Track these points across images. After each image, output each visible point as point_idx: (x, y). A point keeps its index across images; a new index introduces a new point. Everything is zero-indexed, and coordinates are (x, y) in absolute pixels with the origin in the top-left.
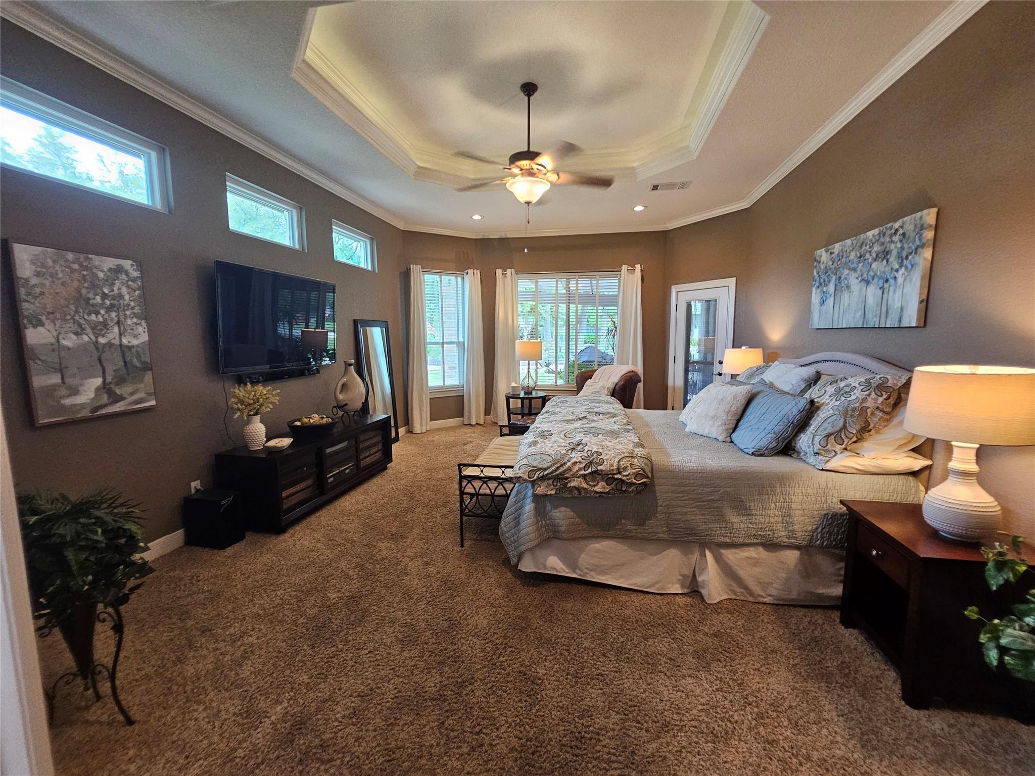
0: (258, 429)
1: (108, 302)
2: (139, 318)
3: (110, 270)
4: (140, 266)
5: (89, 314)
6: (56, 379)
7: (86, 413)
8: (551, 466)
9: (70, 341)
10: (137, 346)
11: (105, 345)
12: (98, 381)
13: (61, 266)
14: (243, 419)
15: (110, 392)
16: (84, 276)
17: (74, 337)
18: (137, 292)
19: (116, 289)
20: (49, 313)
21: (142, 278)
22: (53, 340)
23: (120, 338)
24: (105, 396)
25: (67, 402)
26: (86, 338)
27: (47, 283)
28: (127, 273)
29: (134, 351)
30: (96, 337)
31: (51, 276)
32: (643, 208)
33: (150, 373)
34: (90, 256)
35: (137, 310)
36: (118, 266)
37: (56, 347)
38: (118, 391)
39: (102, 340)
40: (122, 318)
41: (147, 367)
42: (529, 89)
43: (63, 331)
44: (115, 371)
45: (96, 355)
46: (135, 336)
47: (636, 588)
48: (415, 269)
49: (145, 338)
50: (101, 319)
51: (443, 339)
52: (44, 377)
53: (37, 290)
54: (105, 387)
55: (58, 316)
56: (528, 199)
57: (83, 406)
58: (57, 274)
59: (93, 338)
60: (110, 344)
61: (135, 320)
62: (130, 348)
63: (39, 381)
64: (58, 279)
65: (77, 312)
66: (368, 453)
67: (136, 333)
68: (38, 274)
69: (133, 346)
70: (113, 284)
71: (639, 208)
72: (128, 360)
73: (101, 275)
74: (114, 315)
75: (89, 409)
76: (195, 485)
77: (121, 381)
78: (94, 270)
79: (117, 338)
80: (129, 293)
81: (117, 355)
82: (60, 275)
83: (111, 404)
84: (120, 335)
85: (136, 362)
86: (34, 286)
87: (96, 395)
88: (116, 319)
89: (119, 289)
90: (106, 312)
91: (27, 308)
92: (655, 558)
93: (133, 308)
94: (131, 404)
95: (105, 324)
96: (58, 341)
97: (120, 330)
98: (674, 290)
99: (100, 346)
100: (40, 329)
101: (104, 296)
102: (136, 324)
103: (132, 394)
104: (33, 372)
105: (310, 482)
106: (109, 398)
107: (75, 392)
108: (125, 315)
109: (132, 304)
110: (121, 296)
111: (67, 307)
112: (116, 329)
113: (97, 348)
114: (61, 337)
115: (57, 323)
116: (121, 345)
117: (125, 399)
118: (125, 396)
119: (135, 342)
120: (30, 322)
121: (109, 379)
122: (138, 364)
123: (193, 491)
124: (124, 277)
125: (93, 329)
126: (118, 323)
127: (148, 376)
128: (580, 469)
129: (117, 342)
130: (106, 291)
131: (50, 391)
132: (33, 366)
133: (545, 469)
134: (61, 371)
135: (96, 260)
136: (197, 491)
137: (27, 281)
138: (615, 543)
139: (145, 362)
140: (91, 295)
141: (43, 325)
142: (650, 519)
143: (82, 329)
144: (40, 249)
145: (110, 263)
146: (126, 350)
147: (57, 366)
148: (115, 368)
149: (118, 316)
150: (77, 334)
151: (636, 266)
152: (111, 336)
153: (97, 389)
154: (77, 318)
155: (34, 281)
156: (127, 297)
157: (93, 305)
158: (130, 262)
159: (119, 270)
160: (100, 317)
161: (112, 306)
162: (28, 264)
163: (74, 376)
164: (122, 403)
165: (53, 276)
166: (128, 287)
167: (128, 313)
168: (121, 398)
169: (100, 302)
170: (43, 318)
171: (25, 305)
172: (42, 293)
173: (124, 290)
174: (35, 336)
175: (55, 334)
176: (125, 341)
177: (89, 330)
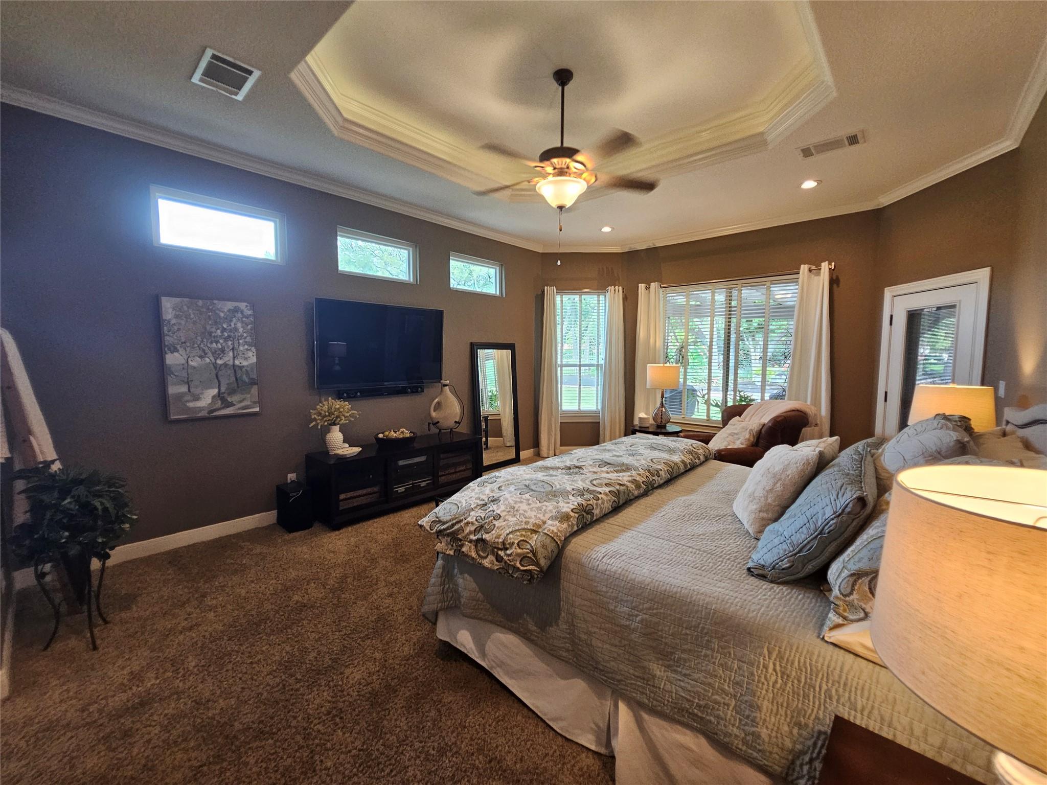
0: (336, 437)
1: (226, 334)
2: (250, 345)
3: (229, 310)
4: (253, 307)
5: (211, 343)
6: (184, 389)
7: (204, 414)
8: (450, 521)
9: (195, 362)
10: (247, 366)
11: (221, 365)
12: (215, 391)
13: (193, 310)
14: (317, 429)
15: (223, 400)
16: (209, 316)
17: (199, 359)
18: (249, 327)
19: (233, 325)
20: (182, 343)
21: (254, 315)
22: (184, 362)
23: (234, 360)
24: (219, 402)
25: (191, 405)
26: (208, 360)
27: (183, 322)
28: (242, 312)
29: (244, 369)
30: (216, 360)
31: (186, 317)
32: (815, 184)
33: (256, 387)
34: (215, 302)
35: (248, 339)
36: (235, 307)
37: (186, 366)
38: (229, 399)
39: (219, 362)
40: (236, 346)
41: (253, 382)
42: (563, 77)
43: (191, 355)
44: (228, 384)
45: (214, 372)
46: (246, 359)
47: (539, 714)
48: (550, 290)
49: (254, 360)
50: (220, 347)
51: (580, 362)
52: (178, 387)
53: (176, 328)
54: (220, 396)
55: (188, 344)
56: (560, 203)
57: (201, 409)
58: (190, 315)
59: (213, 360)
60: (225, 365)
61: (246, 347)
62: (241, 368)
63: (173, 390)
64: (191, 319)
65: (202, 341)
66: (453, 471)
67: (246, 356)
68: (177, 317)
69: (243, 367)
70: (231, 321)
71: (809, 184)
72: (238, 376)
73: (222, 315)
74: (230, 343)
75: (206, 412)
76: (292, 477)
77: (232, 392)
78: (217, 312)
79: (232, 361)
80: (243, 327)
81: (230, 372)
82: (192, 316)
83: (223, 408)
84: (234, 358)
85: (245, 378)
86: (174, 324)
87: (212, 401)
88: (231, 347)
89: (235, 324)
90: (224, 341)
91: (168, 340)
92: (563, 682)
93: (245, 338)
94: (239, 409)
95: (223, 351)
96: (187, 362)
97: (234, 354)
98: (888, 293)
99: (218, 366)
100: (176, 354)
101: (224, 330)
102: (247, 350)
103: (240, 402)
104: (169, 383)
105: (376, 489)
106: (222, 403)
107: (197, 398)
108: (239, 343)
109: (245, 335)
110: (236, 330)
111: (196, 338)
112: (231, 354)
113: (215, 368)
114: (189, 360)
115: (188, 349)
116: (234, 365)
117: (234, 405)
118: (235, 403)
119: (245, 363)
120: (169, 349)
121: (223, 389)
122: (247, 380)
123: (289, 481)
124: (240, 315)
125: (213, 354)
126: (233, 349)
127: (254, 390)
128: (470, 533)
129: (231, 363)
130: (225, 326)
131: (179, 397)
132: (170, 379)
133: (444, 523)
134: (188, 383)
135: (219, 304)
136: (292, 482)
137: (169, 321)
138: (519, 641)
139: (252, 379)
140: (213, 330)
141: (178, 351)
142: (551, 626)
143: (206, 354)
144: (178, 299)
145: (230, 305)
146: (237, 369)
147: (186, 380)
148: (228, 382)
149: (233, 344)
150: (201, 357)
151: (823, 264)
152: (226, 359)
153: (214, 397)
154: (202, 346)
155: (173, 321)
156: (241, 330)
157: (214, 337)
158: (245, 304)
159: (236, 310)
160: (219, 344)
161: (229, 337)
162: (170, 311)
163: (196, 387)
164: (231, 408)
165: (187, 317)
166: (242, 322)
167: (241, 341)
168: (231, 405)
169: (220, 334)
170: (178, 347)
171: (167, 338)
172: (179, 329)
173: (239, 325)
174: (172, 359)
175: (186, 357)
176: (237, 362)
177: (210, 354)
